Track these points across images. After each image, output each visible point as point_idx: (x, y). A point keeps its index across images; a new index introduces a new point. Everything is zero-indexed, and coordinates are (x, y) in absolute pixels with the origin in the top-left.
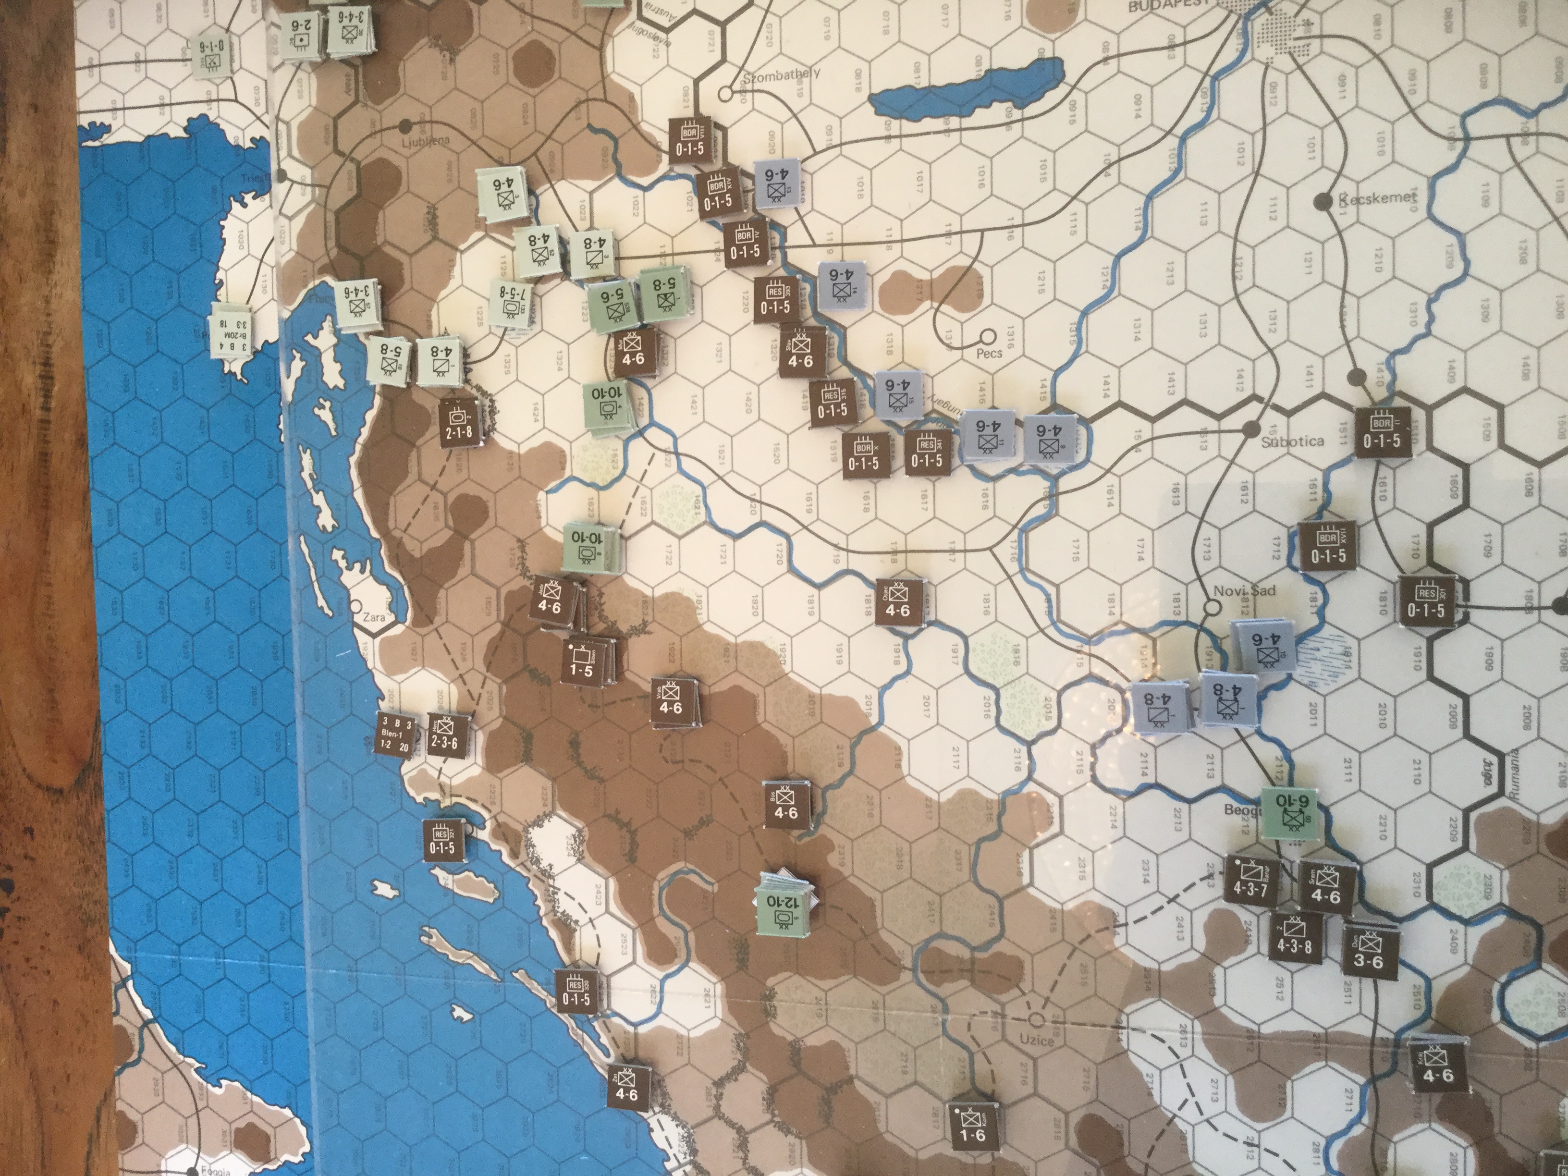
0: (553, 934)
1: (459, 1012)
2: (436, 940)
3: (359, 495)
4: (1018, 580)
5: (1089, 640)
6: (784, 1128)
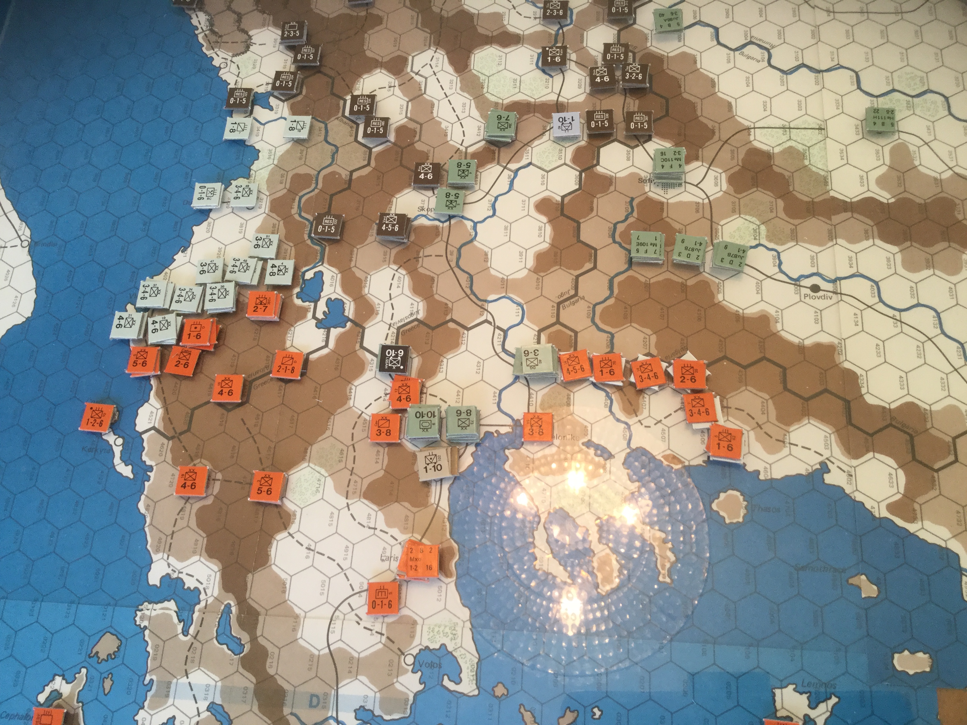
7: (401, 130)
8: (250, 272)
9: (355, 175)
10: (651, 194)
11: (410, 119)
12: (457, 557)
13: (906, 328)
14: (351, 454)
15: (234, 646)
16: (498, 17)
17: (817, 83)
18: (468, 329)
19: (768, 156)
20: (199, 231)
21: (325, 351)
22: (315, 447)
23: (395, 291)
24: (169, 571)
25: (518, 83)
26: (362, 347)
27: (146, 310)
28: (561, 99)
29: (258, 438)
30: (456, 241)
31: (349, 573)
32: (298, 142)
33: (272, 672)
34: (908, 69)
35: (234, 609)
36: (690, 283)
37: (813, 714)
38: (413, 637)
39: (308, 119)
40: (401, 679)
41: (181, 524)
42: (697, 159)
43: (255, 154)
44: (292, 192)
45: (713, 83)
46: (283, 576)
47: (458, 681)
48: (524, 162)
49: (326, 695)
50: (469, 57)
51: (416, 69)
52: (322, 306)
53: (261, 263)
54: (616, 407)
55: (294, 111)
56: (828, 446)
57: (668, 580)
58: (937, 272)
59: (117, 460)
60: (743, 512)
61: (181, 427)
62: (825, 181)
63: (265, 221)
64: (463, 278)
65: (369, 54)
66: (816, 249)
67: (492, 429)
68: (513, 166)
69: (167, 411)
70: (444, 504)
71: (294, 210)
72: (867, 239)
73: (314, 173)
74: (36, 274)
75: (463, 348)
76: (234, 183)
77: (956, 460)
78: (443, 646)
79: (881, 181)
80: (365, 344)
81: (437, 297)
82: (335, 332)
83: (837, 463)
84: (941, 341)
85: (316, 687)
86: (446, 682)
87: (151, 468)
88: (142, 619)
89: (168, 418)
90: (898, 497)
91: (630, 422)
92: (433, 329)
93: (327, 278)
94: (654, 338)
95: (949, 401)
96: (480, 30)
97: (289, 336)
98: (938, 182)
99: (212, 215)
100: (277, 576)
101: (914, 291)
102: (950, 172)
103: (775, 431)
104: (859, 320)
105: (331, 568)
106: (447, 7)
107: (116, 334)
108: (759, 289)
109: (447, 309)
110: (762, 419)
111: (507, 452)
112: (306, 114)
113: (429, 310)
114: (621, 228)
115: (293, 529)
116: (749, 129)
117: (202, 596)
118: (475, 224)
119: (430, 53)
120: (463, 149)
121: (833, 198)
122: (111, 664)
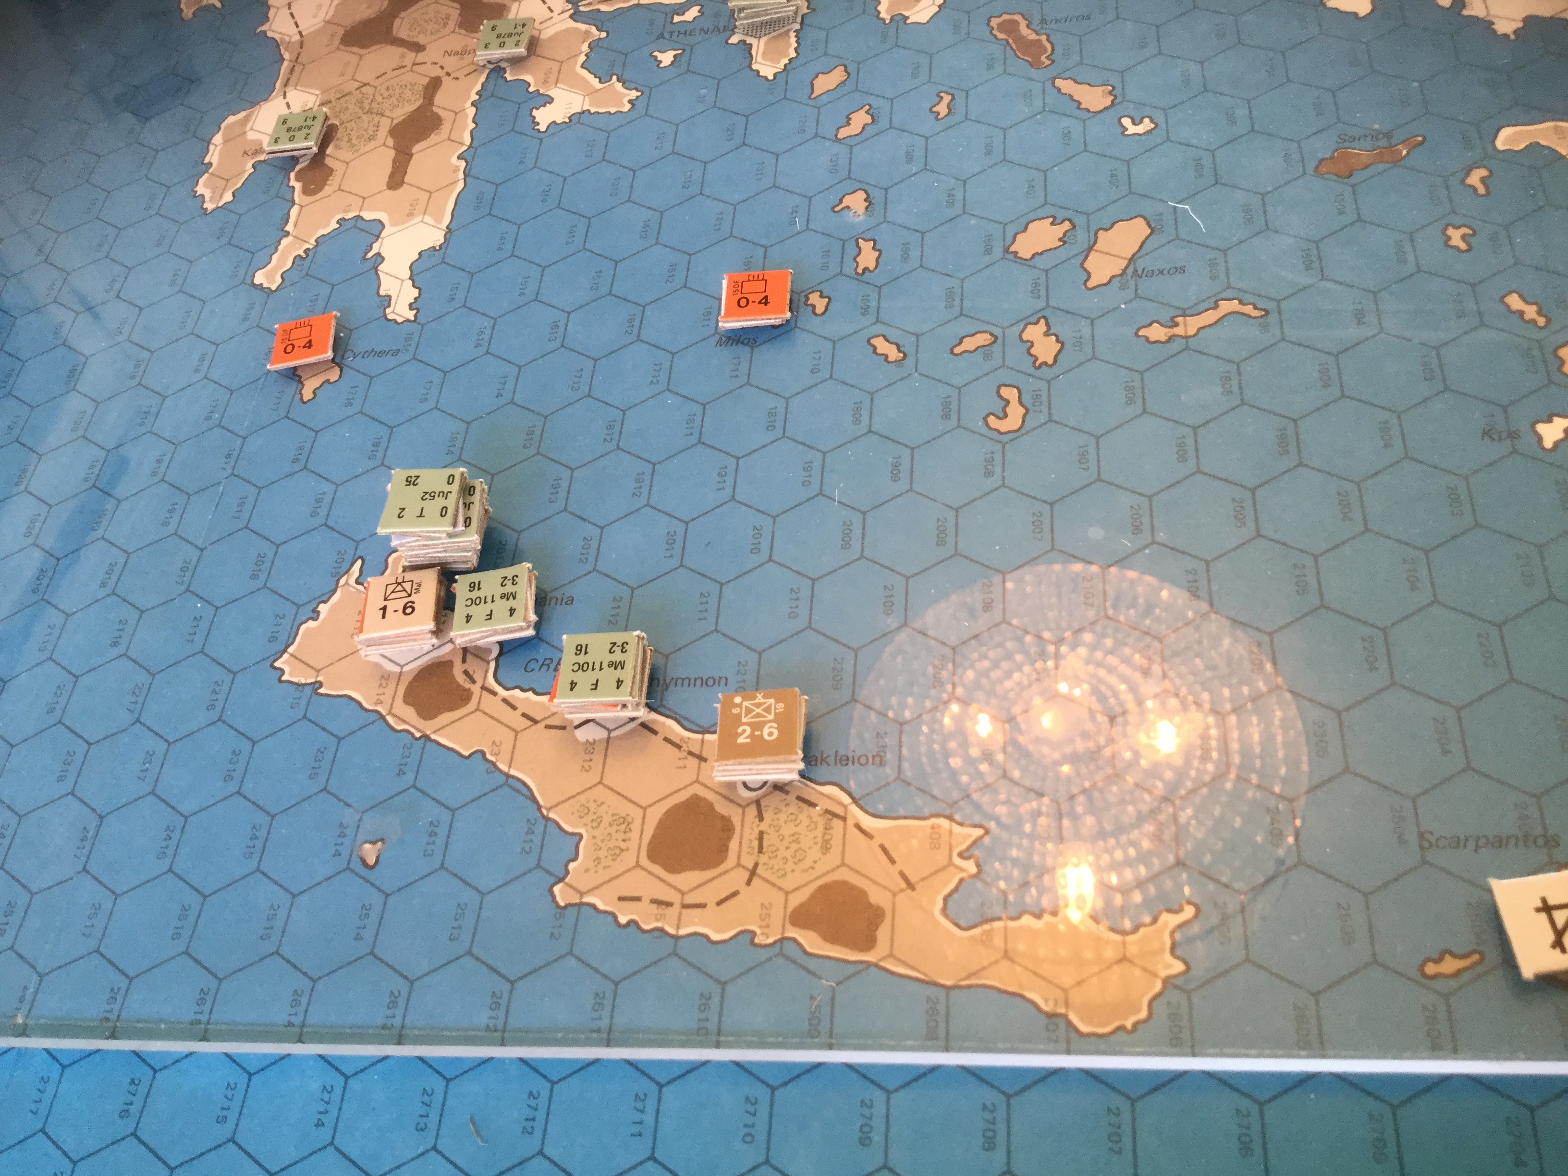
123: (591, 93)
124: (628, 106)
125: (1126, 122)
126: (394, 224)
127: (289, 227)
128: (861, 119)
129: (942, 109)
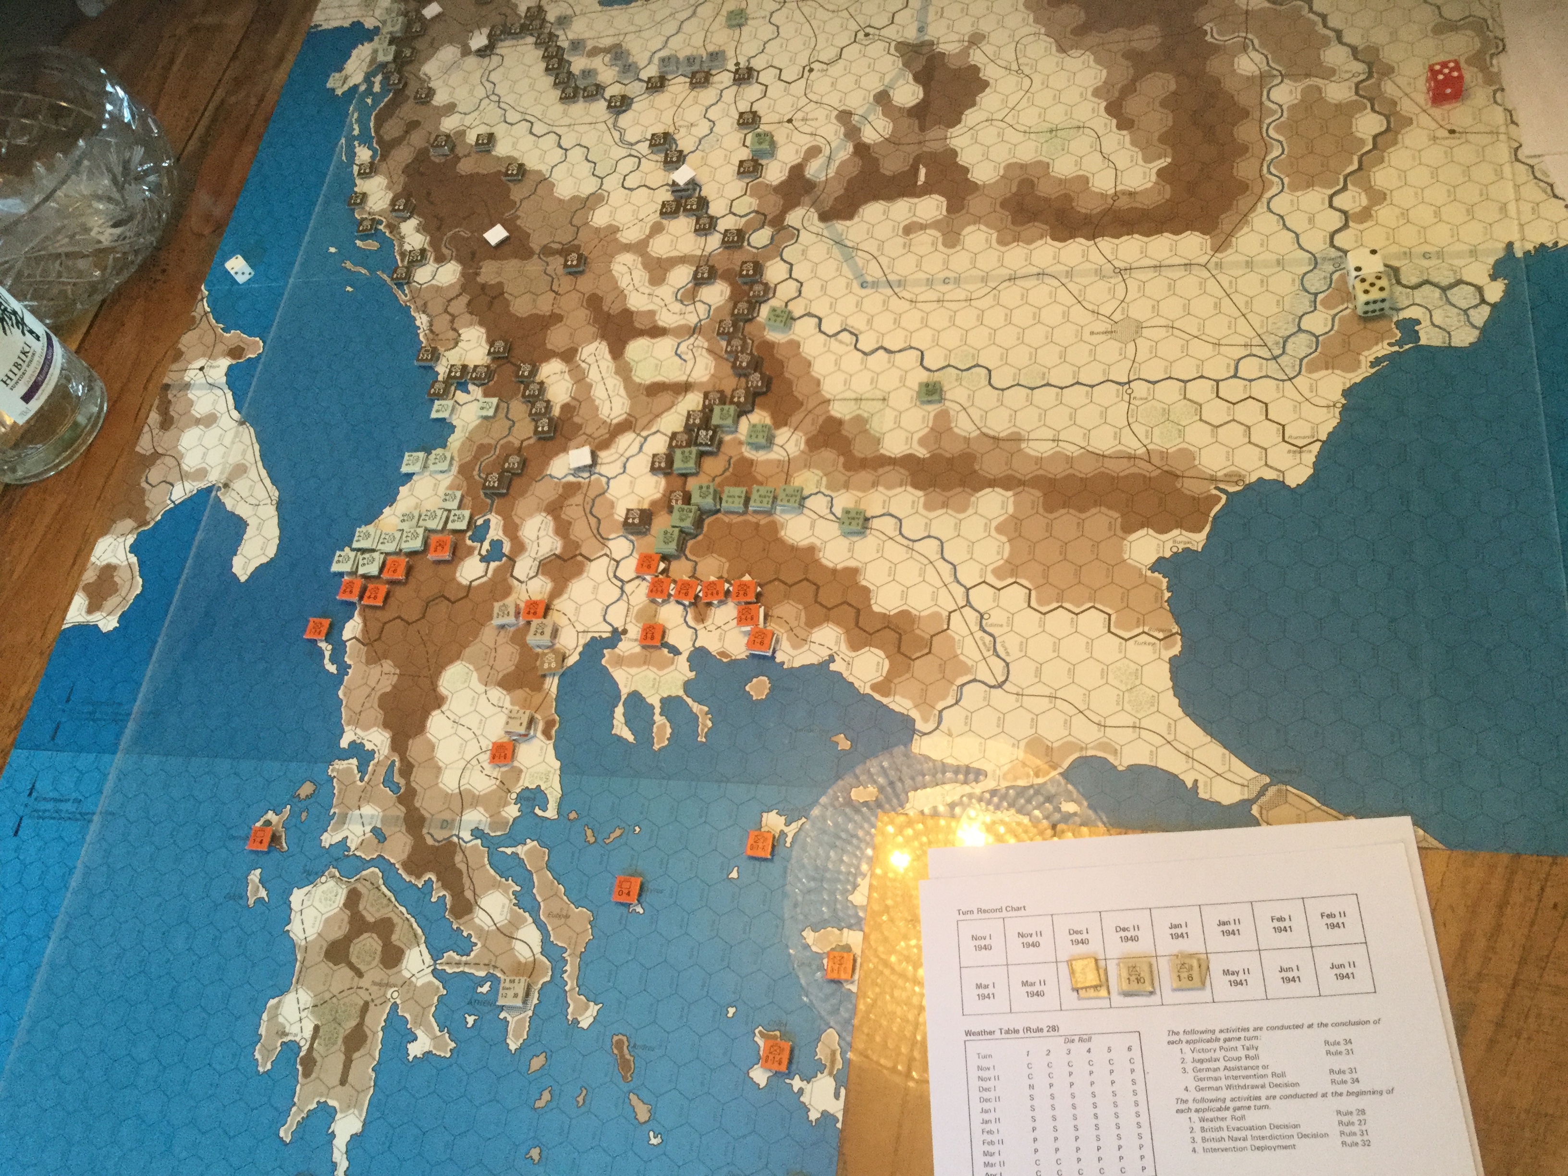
0: (398, 257)
1: (349, 289)
2: (348, 265)
3: (372, 124)
4: (612, 130)
5: (632, 144)
6: (471, 313)
7: (566, 407)
8: (437, 520)
9: (525, 444)
10: (747, 454)
11: (573, 398)
12: (557, 726)
13: (915, 554)
14: (493, 654)
15: (393, 788)
16: (652, 313)
17: (889, 362)
18: (591, 561)
19: (840, 422)
20: (404, 490)
21: (484, 579)
22: (468, 650)
23: (542, 533)
24: (355, 738)
25: (658, 367)
26: (512, 576)
27: (358, 550)
28: (690, 380)
29: (428, 644)
30: (592, 494)
31: (480, 738)
32: (486, 418)
33: (417, 805)
34: (965, 347)
35: (397, 764)
36: (762, 522)
37: (786, 830)
38: (518, 781)
39: (495, 400)
40: (506, 809)
41: (367, 705)
42: (786, 425)
43: (452, 428)
44: (476, 458)
45: (809, 364)
46: (434, 740)
47: (545, 809)
48: (654, 429)
49: (453, 820)
50: (624, 348)
51: (583, 358)
52: (486, 545)
53: (446, 513)
54: (689, 619)
55: (486, 394)
56: (838, 643)
57: (704, 740)
58: (949, 511)
59: (326, 661)
60: (767, 691)
61: (374, 635)
62: (878, 441)
63: (453, 480)
64: (593, 521)
65: (549, 346)
66: (860, 494)
67: (597, 635)
68: (644, 434)
69: (365, 625)
70: (554, 690)
71: (475, 473)
72: (901, 486)
73: (493, 442)
74: (281, 526)
75: (585, 575)
76: (434, 452)
77: (930, 652)
78: (539, 786)
79: (922, 442)
80: (515, 574)
81: (572, 537)
82: (493, 565)
83: (841, 655)
84: (940, 564)
85: (447, 815)
86: (537, 811)
87: (350, 667)
88: (333, 771)
89: (366, 629)
90: (881, 678)
91: (697, 628)
92: (565, 561)
93: (492, 524)
94: (727, 565)
95: (936, 609)
96: (637, 325)
97: (459, 568)
98: (967, 440)
99: (414, 477)
100: (429, 741)
101: (928, 526)
102: (978, 432)
103: (802, 633)
104: (880, 549)
105: (469, 735)
106: (614, 306)
107: (335, 568)
108: (813, 526)
109: (577, 546)
110: (793, 624)
111: (605, 651)
112: (494, 396)
113: (564, 547)
114: (718, 480)
115: (444, 708)
116: (829, 401)
117: (376, 755)
118: (609, 479)
119: (595, 344)
120: (608, 421)
121: (883, 456)
122: (308, 801)
123: (435, 1038)
124: (448, 1055)
125: (651, 1134)
126: (342, 1111)
127: (296, 1100)
128: (546, 1096)
129: (580, 1099)
